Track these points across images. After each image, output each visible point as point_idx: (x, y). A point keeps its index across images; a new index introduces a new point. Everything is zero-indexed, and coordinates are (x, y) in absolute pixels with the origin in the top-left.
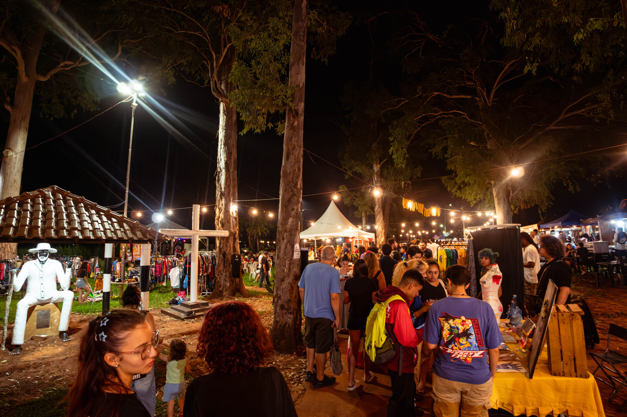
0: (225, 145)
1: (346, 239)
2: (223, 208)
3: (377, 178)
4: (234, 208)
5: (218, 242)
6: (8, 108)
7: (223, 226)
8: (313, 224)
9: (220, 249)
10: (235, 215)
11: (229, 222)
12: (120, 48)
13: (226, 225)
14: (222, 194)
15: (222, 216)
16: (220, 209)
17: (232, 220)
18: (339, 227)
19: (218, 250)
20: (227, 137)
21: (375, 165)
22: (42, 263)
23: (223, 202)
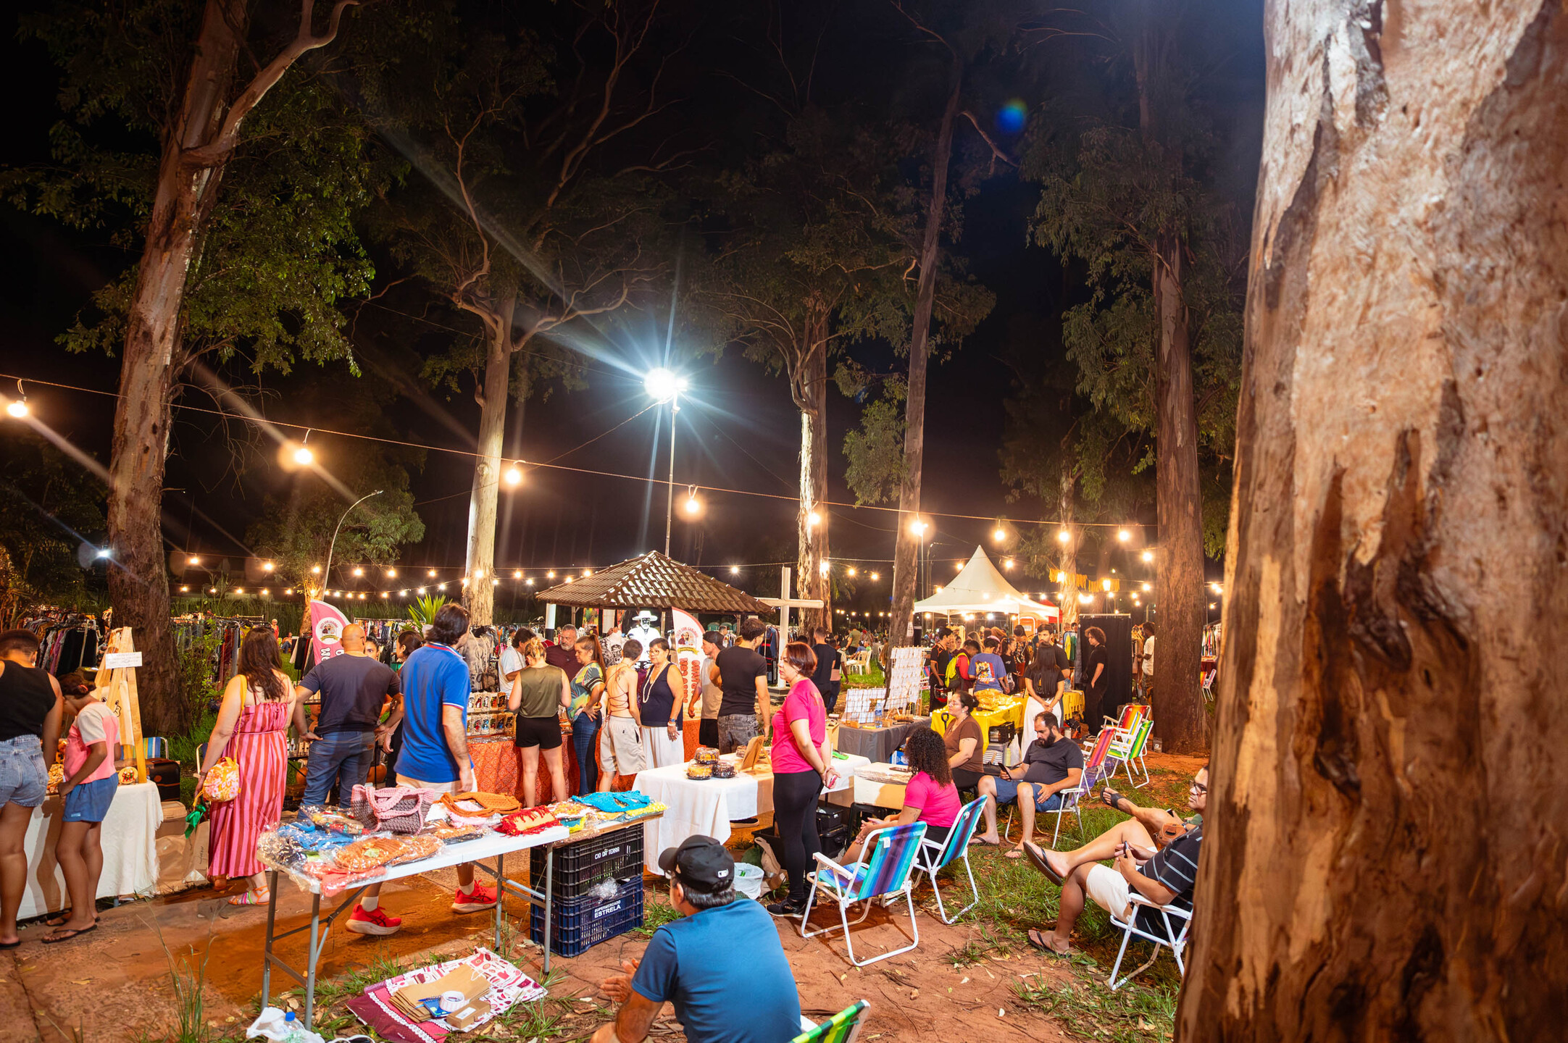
0: (811, 476)
1: (999, 615)
2: (810, 567)
3: (1068, 504)
4: (825, 567)
5: (802, 615)
6: (480, 401)
7: (810, 592)
8: (939, 590)
9: (806, 624)
10: (826, 577)
11: (818, 587)
12: (626, 292)
13: (814, 591)
14: (808, 548)
15: (809, 578)
16: (805, 568)
17: (822, 584)
18: (986, 596)
19: (802, 625)
20: (815, 464)
21: (1063, 479)
22: (646, 631)
23: (810, 558)
